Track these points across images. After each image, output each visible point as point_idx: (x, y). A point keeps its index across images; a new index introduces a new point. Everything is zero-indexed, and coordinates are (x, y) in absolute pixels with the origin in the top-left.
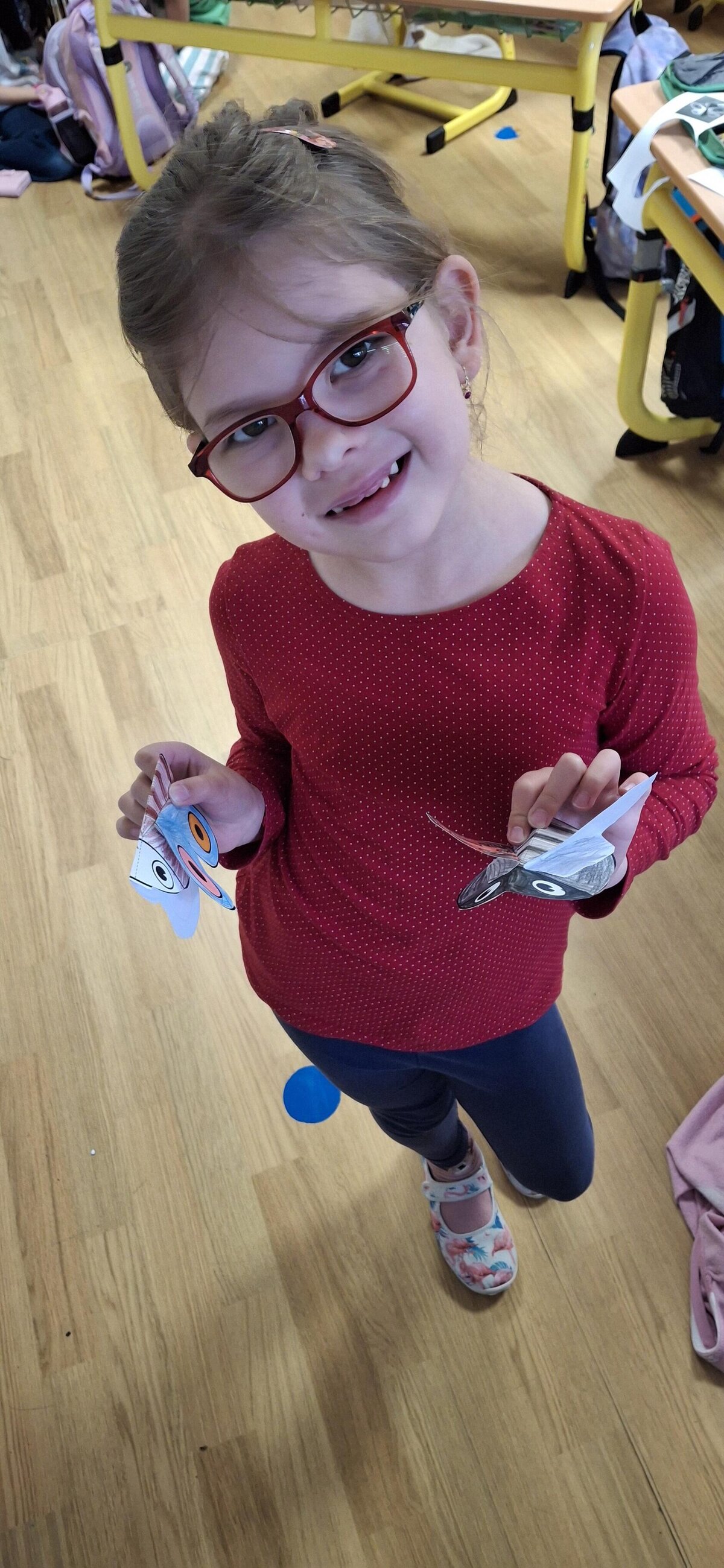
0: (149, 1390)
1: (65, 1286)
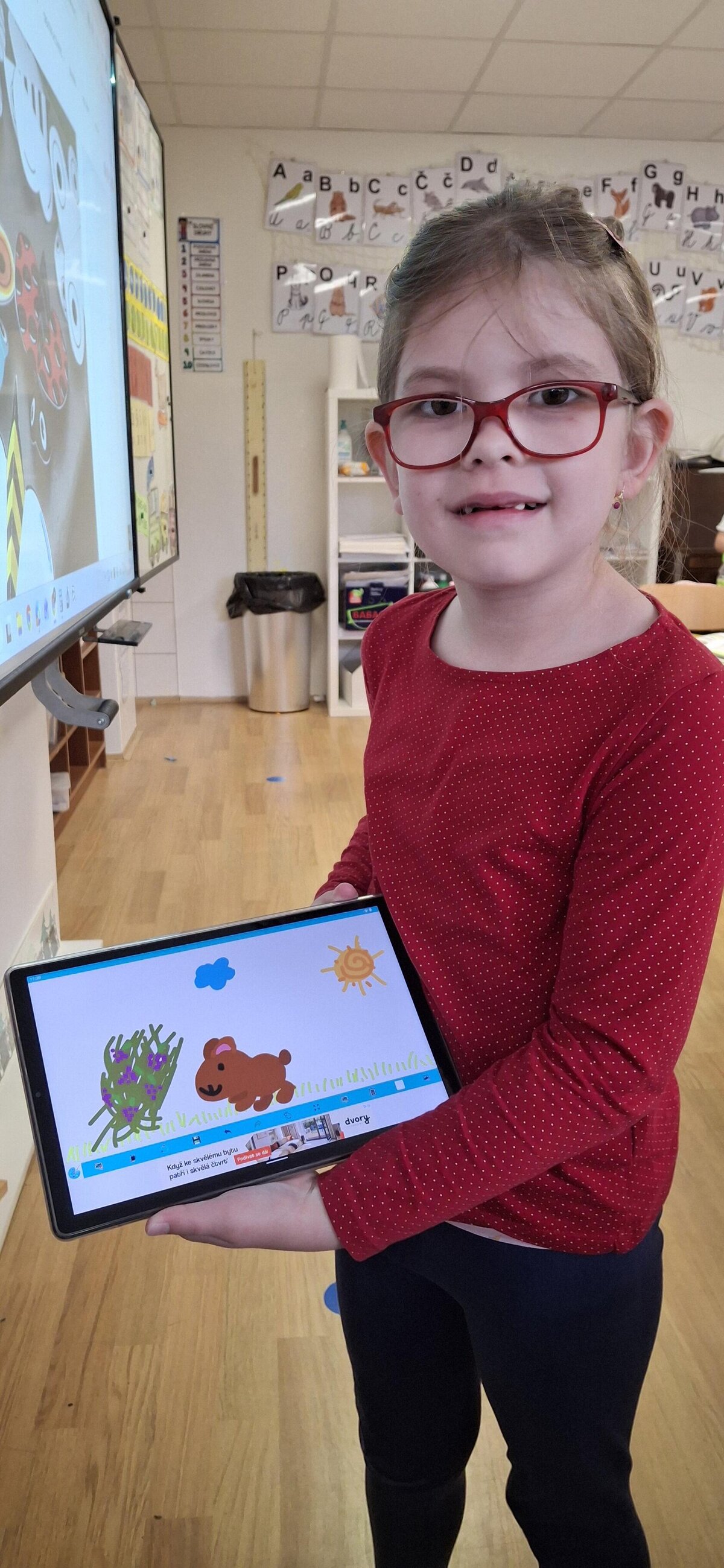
0: (126, 1462)
1: (83, 1371)
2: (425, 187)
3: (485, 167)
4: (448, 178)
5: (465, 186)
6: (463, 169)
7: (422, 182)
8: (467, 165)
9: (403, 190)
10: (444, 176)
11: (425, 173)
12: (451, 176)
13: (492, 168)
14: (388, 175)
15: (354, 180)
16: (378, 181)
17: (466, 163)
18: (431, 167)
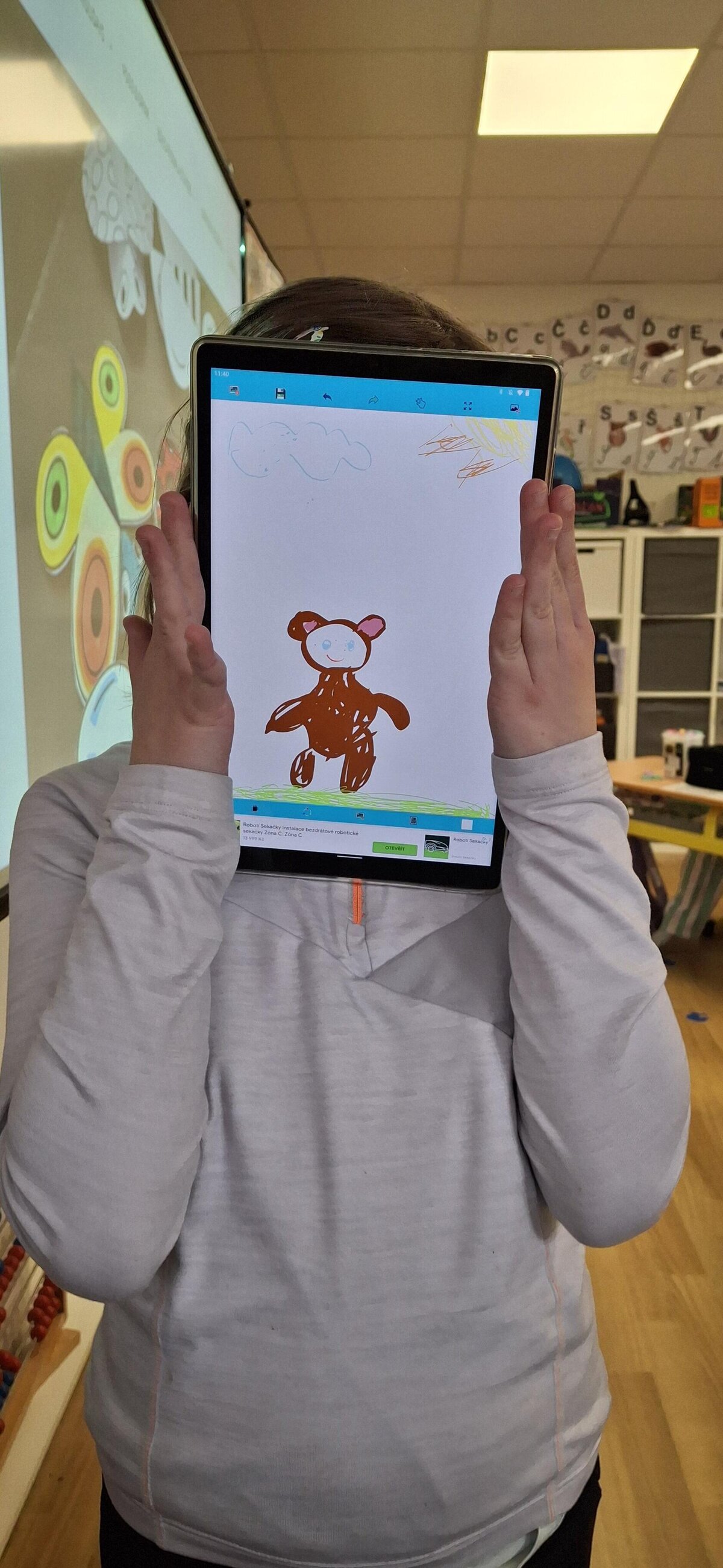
2: (562, 334)
3: (622, 313)
4: (584, 324)
5: (603, 332)
6: (600, 317)
7: (559, 330)
8: (603, 312)
9: (540, 338)
10: (580, 324)
11: (563, 322)
12: (589, 324)
13: (629, 314)
14: (527, 325)
15: (493, 330)
16: (515, 331)
17: (602, 310)
18: (569, 317)
